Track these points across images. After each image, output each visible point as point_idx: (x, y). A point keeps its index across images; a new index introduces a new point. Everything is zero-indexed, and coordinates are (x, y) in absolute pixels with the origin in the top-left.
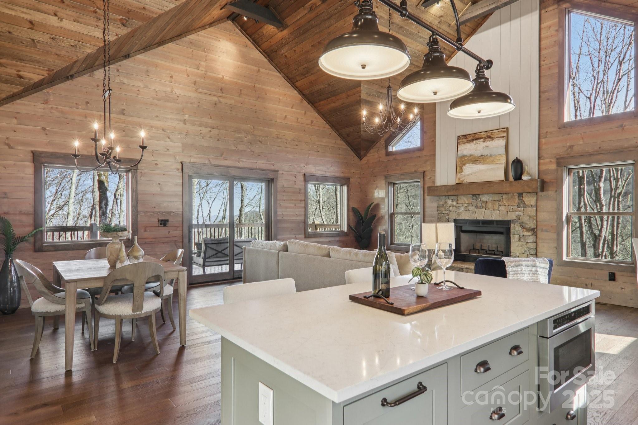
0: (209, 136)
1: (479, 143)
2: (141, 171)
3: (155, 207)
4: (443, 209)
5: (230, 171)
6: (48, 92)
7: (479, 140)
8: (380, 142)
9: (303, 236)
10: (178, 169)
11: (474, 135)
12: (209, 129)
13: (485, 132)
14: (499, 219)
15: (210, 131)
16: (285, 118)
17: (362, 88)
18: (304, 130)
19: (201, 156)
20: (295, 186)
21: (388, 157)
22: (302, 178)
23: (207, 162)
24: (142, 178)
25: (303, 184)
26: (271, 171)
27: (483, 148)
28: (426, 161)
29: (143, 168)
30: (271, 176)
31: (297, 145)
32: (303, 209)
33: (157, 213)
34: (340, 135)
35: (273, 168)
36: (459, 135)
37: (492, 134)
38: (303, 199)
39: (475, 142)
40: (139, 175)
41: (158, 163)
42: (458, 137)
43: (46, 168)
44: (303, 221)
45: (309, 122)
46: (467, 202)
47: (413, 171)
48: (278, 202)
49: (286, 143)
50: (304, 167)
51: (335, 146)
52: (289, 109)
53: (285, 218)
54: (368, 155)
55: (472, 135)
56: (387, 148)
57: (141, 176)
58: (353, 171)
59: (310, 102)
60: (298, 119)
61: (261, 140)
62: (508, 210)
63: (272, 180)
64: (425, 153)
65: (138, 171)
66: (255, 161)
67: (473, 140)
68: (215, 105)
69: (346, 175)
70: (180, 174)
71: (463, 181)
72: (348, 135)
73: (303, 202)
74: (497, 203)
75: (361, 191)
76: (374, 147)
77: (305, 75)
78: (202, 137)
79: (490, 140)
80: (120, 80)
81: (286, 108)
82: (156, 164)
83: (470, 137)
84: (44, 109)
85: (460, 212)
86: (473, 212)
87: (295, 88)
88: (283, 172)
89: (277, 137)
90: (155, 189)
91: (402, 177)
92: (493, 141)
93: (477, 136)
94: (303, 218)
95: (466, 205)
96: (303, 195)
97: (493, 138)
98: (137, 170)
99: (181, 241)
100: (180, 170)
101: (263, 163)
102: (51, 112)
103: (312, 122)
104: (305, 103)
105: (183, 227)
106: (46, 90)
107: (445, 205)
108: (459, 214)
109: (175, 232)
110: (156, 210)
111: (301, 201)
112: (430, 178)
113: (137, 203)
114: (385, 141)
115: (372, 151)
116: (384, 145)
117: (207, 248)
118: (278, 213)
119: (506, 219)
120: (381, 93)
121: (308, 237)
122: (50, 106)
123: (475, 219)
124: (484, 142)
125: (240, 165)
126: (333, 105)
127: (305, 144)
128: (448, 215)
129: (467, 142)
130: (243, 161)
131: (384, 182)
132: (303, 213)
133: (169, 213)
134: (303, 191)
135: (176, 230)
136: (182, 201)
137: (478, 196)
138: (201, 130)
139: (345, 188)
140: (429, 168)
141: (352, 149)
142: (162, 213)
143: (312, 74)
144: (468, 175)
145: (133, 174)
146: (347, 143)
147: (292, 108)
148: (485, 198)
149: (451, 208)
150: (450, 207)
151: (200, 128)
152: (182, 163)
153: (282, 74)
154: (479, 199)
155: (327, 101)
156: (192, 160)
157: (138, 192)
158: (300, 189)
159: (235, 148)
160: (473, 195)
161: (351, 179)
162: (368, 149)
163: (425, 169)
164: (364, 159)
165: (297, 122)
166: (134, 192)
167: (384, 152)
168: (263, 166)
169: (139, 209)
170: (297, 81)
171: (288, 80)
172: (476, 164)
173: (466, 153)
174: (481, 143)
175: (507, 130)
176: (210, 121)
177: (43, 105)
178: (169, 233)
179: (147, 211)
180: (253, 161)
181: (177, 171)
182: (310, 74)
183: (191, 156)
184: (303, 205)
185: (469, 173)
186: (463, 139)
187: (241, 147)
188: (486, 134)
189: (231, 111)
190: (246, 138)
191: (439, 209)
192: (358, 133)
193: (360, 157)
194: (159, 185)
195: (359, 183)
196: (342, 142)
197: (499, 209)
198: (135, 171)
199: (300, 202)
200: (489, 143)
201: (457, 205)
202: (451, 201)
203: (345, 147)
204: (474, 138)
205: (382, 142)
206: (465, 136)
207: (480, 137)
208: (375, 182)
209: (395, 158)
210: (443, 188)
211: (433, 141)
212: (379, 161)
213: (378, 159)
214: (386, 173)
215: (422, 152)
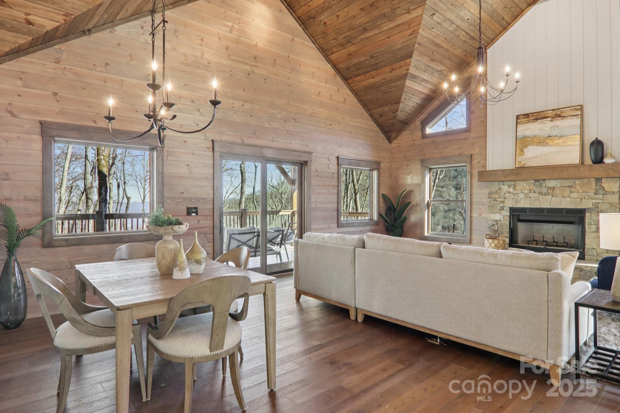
0: (241, 111)
1: (545, 123)
2: (168, 149)
3: (183, 193)
4: (496, 196)
5: (264, 152)
6: (60, 49)
7: (545, 119)
8: (415, 124)
9: (336, 225)
10: (208, 148)
11: (538, 114)
12: (242, 103)
13: (553, 110)
14: (570, 207)
15: (243, 105)
16: (319, 95)
17: (412, 60)
18: (338, 109)
19: (233, 133)
20: (328, 170)
21: (425, 140)
22: (335, 162)
23: (239, 141)
24: (169, 158)
25: (336, 167)
26: (305, 152)
27: (551, 128)
28: (473, 144)
29: (170, 146)
30: (304, 158)
31: (330, 125)
32: (336, 196)
33: (185, 199)
34: (371, 115)
35: (306, 149)
36: (518, 114)
37: (562, 113)
38: (336, 184)
39: (540, 121)
40: (165, 154)
41: (187, 140)
42: (517, 116)
43: (57, 143)
44: (336, 208)
45: (342, 100)
46: (527, 188)
47: (457, 154)
48: (312, 187)
49: (320, 122)
50: (337, 149)
51: (367, 127)
52: (324, 84)
53: (318, 205)
54: (399, 138)
55: (535, 114)
56: (423, 129)
57: (168, 155)
58: (383, 155)
59: (344, 78)
60: (331, 96)
61: (295, 118)
62: (583, 198)
63: (306, 162)
64: (472, 135)
65: (165, 149)
66: (289, 141)
67: (537, 119)
68: (248, 76)
69: (377, 159)
70: (212, 153)
71: (525, 165)
72: (381, 115)
73: (336, 188)
74: (568, 190)
75: (391, 176)
76: (408, 129)
77: (344, 45)
78: (234, 112)
79: (560, 118)
80: (146, 40)
81: (321, 83)
82: (185, 142)
83: (533, 116)
84: (55, 69)
85: (519, 199)
86: (536, 200)
87: (329, 61)
88: (317, 154)
89: (311, 115)
90: (183, 170)
91: (444, 161)
92: (564, 120)
93: (542, 115)
94: (336, 205)
95: (526, 192)
96: (336, 180)
97: (564, 116)
98: (163, 148)
99: (212, 232)
100: (211, 150)
101: (297, 144)
102: (63, 74)
103: (345, 100)
104: (338, 78)
105: (213, 216)
106: (57, 46)
107: (499, 192)
108: (517, 202)
109: (205, 222)
110: (185, 195)
111: (334, 186)
112: (479, 162)
113: (163, 187)
114: (421, 123)
115: (404, 133)
116: (420, 127)
117: (231, 239)
118: (312, 200)
119: (579, 207)
120: (430, 67)
121: (341, 227)
122: (63, 66)
123: (539, 207)
124: (552, 121)
125: (274, 144)
126: (371, 80)
127: (339, 124)
128: (503, 202)
129: (529, 122)
130: (276, 141)
131: (419, 166)
132: (336, 200)
133: (198, 200)
134: (336, 176)
135: (206, 220)
136: (212, 185)
137: (542, 182)
138: (233, 104)
139: (375, 173)
140: (478, 150)
141: (383, 131)
142: (191, 199)
143: (353, 44)
144: (532, 158)
145: (159, 152)
146: (378, 124)
147: (326, 83)
148: (551, 184)
149: (507, 195)
150: (505, 194)
151: (232, 101)
152: (213, 141)
153: (316, 45)
154: (544, 185)
155: (365, 76)
156: (224, 138)
157: (165, 174)
158: (333, 173)
159: (269, 126)
160: (536, 181)
161: (381, 163)
162: (399, 131)
163: (473, 152)
164: (395, 142)
165: (331, 99)
166: (160, 174)
167: (419, 134)
168: (297, 147)
169: (166, 195)
170: (332, 54)
171: (322, 53)
172: (542, 146)
173: (527, 133)
174: (548, 122)
175: (581, 108)
176: (243, 93)
177: (54, 64)
178: (198, 223)
179: (174, 197)
180: (287, 141)
181: (207, 150)
182: (350, 44)
183: (222, 133)
184: (336, 191)
185: (533, 155)
186: (523, 118)
187: (275, 125)
188: (554, 112)
189: (265, 83)
190: (280, 114)
191: (491, 196)
192: (394, 113)
193: (390, 140)
194: (187, 166)
195: (388, 168)
196: (373, 123)
197: (571, 196)
198: (161, 149)
199: (332, 188)
200: (558, 122)
201: (515, 192)
202: (506, 187)
203: (376, 129)
204: (538, 117)
205: (418, 123)
206: (526, 114)
207: (546, 116)
208: (408, 166)
209: (433, 141)
210: (500, 172)
211: (483, 121)
212: (414, 144)
213: (412, 142)
214: (422, 157)
215: (468, 133)
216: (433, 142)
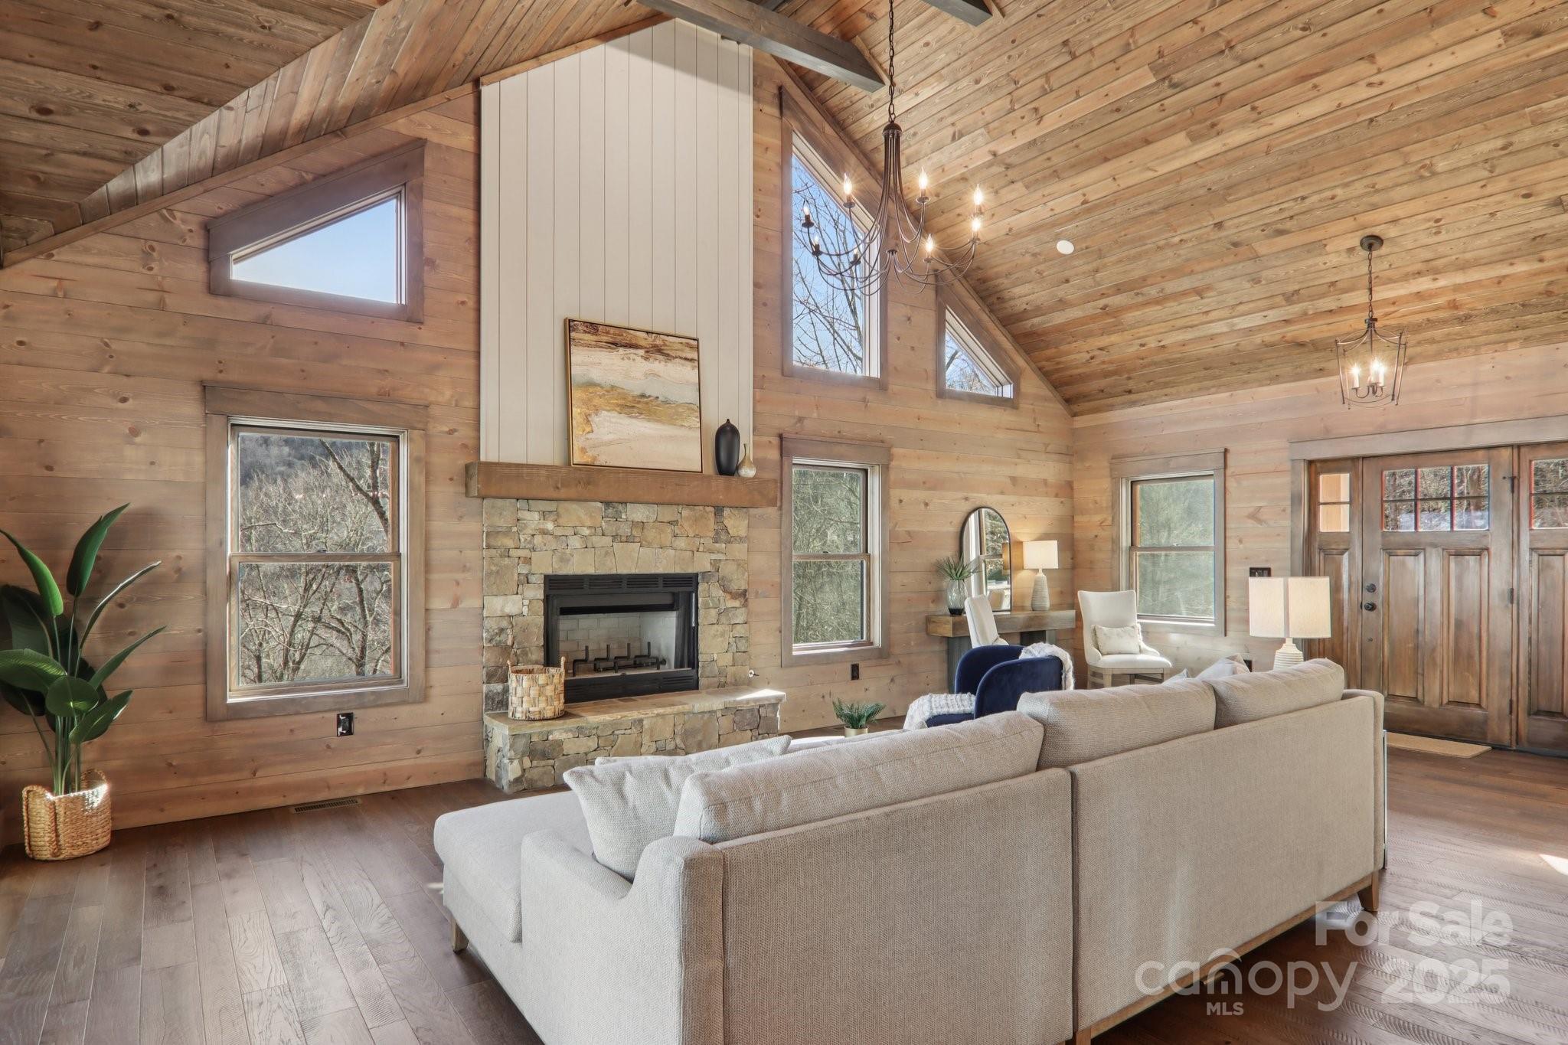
1: (634, 360)
4: (509, 542)
7: (632, 351)
8: (167, 219)
11: (617, 331)
13: (647, 332)
14: (672, 571)
21: (223, 302)
27: (646, 375)
28: (433, 368)
36: (568, 317)
37: (665, 345)
39: (621, 350)
42: (566, 321)
46: (588, 523)
47: (373, 390)
55: (612, 330)
56: (216, 257)
62: (695, 549)
64: (425, 335)
67: (615, 345)
71: (595, 458)
74: (669, 529)
79: (661, 357)
83: (608, 333)
85: (568, 551)
86: (607, 553)
92: (670, 364)
93: (627, 337)
95: (586, 532)
97: (668, 355)
107: (514, 529)
108: (564, 560)
112: (451, 432)
116: (198, 242)
119: (690, 570)
123: (614, 572)
124: (646, 359)
128: (528, 561)
129: (597, 345)
137: (620, 507)
140: (448, 393)
144: (610, 443)
148: (638, 513)
149: (538, 539)
150: (533, 535)
154: (624, 516)
160: (608, 504)
163: (430, 395)
167: (193, 270)
172: (630, 415)
173: (595, 375)
174: (638, 359)
175: (696, 346)
185: (611, 437)
186: (585, 332)
188: (651, 339)
191: (493, 543)
197: (674, 546)
200: (658, 365)
201: (559, 532)
202: (536, 516)
204: (619, 339)
205: (184, 221)
206: (591, 324)
207: (634, 342)
208: (124, 400)
209: (267, 317)
210: (543, 472)
211: (463, 303)
212: (161, 306)
213: (151, 297)
214: (208, 374)
215: (414, 328)
216: (265, 321)
